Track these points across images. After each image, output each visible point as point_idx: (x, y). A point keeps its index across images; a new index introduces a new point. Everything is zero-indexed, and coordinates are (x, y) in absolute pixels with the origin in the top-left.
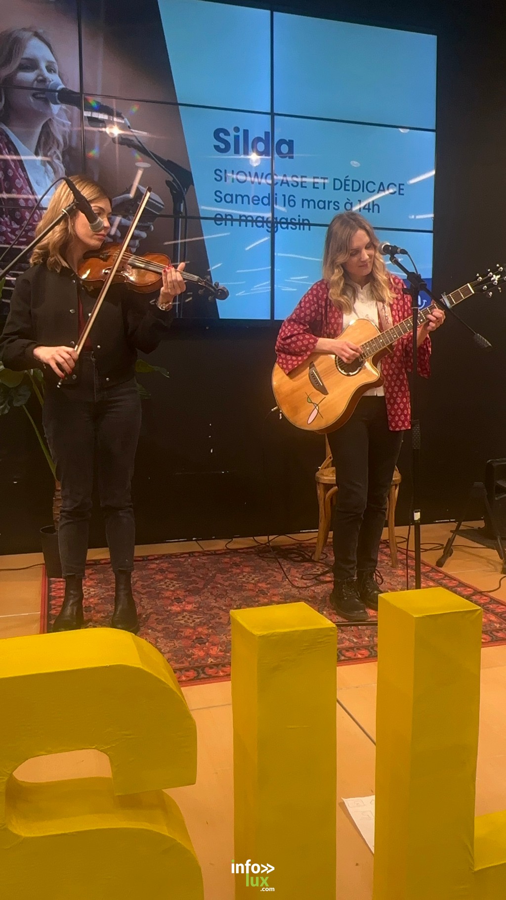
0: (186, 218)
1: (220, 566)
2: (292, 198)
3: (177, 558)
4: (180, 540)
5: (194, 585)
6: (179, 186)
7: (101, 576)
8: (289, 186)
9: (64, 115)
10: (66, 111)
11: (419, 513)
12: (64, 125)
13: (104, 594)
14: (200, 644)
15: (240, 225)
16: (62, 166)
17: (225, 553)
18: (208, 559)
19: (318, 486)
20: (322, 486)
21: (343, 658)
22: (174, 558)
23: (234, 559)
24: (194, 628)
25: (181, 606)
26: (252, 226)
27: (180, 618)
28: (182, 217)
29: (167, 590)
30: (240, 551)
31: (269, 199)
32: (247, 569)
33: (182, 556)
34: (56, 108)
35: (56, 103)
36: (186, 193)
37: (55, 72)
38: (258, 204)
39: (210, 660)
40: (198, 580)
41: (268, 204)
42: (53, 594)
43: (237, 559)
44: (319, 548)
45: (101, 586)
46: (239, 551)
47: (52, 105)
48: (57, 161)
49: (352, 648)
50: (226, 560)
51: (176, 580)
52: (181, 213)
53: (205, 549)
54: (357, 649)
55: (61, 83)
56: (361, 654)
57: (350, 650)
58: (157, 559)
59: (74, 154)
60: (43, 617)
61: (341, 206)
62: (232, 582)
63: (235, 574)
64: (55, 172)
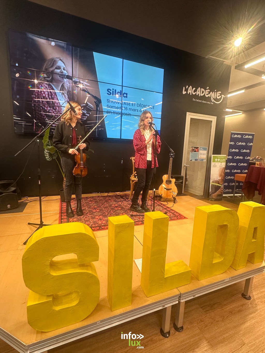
1: (106, 200)
2: (126, 108)
4: (96, 193)
5: (99, 205)
6: (98, 103)
8: (126, 105)
9: (68, 82)
10: (68, 81)
11: (155, 189)
12: (68, 85)
14: (100, 220)
15: (113, 114)
16: (67, 95)
18: (103, 198)
19: (131, 181)
21: (135, 224)
22: (94, 198)
24: (99, 216)
25: (96, 210)
26: (116, 114)
27: (95, 213)
29: (92, 206)
32: (112, 201)
33: (96, 197)
34: (65, 80)
35: (66, 79)
36: (99, 105)
37: (65, 70)
38: (118, 109)
39: (103, 224)
40: (100, 203)
41: (121, 109)
42: (63, 207)
43: (110, 198)
44: (130, 196)
46: (110, 196)
47: (64, 79)
48: (65, 94)
49: (138, 221)
50: (107, 198)
51: (94, 203)
52: (98, 110)
53: (102, 195)
55: (67, 73)
56: (140, 223)
58: (90, 198)
59: (70, 92)
60: (60, 213)
61: (139, 111)
62: (108, 204)
63: (109, 202)
64: (65, 97)
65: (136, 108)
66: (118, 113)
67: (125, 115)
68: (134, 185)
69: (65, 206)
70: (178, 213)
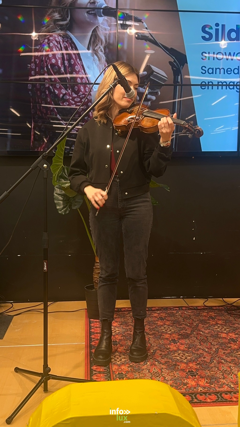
0: (182, 85)
1: (201, 318)
3: (171, 310)
4: (172, 297)
5: (184, 331)
6: (178, 65)
7: (122, 320)
9: (106, 23)
10: (107, 21)
12: (105, 30)
13: (125, 333)
14: (192, 376)
15: (218, 89)
16: (104, 56)
17: (204, 309)
18: (192, 312)
22: (169, 310)
23: (211, 313)
24: (187, 363)
25: (177, 346)
26: (226, 89)
27: (176, 355)
28: (179, 85)
29: (166, 333)
30: (214, 308)
32: (220, 322)
33: (174, 309)
34: (101, 19)
35: (101, 16)
36: (182, 69)
38: (231, 73)
40: (187, 327)
41: (238, 73)
42: (92, 330)
43: (212, 314)
45: (123, 327)
46: (213, 308)
47: (98, 17)
48: (100, 53)
50: (205, 314)
51: (171, 326)
52: (178, 82)
53: (190, 305)
55: (104, 3)
58: (158, 310)
59: (111, 47)
60: (86, 347)
62: (210, 331)
63: (212, 325)
64: (99, 60)
66: (231, 85)
69: (99, 330)
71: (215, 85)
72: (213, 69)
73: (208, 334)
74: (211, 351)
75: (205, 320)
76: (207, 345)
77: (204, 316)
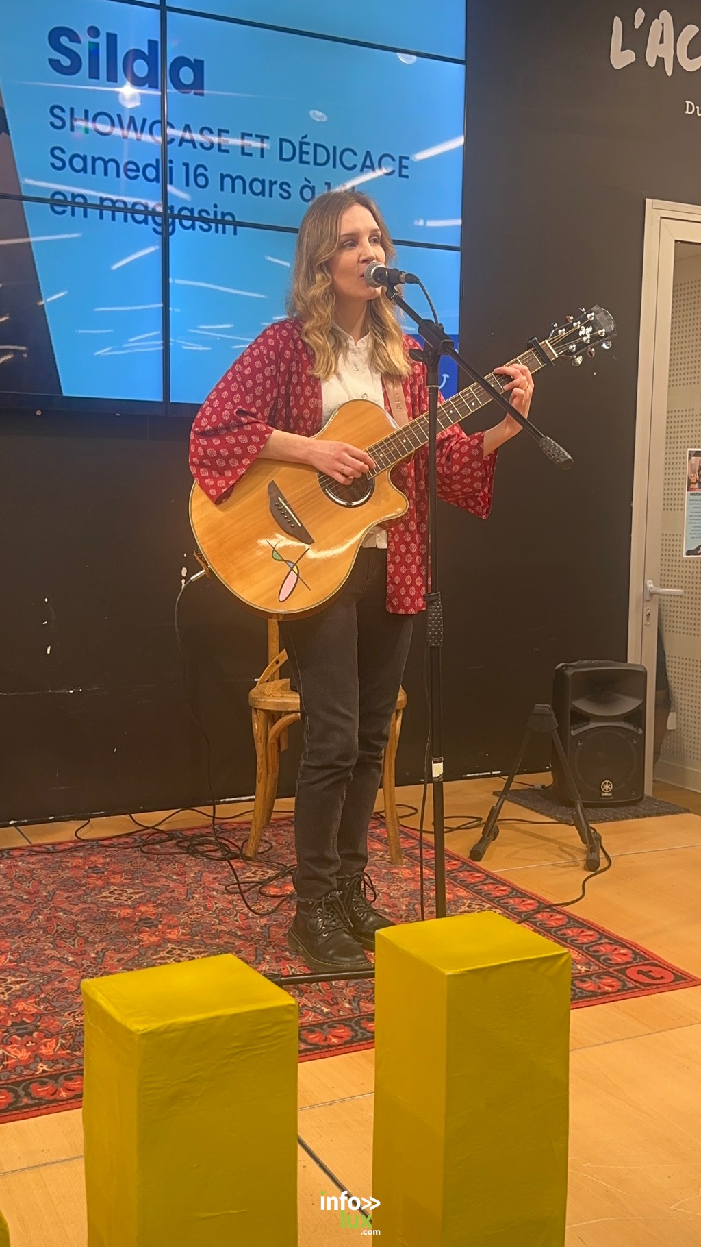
1: (65, 874)
2: (200, 170)
5: (11, 916)
8: (195, 147)
11: (442, 763)
14: (21, 1036)
15: (101, 217)
17: (75, 849)
18: (40, 861)
19: (254, 716)
20: (262, 715)
21: (303, 1046)
23: (93, 858)
24: (8, 1004)
26: (126, 220)
30: (105, 843)
31: (157, 168)
32: (118, 879)
38: (136, 177)
39: (41, 1068)
41: (157, 179)
43: (98, 860)
44: (253, 833)
46: (100, 842)
49: (320, 1025)
50: (76, 862)
53: (34, 843)
54: (329, 1027)
56: (338, 1037)
57: (316, 1029)
61: (295, 191)
62: (87, 906)
63: (93, 889)
65: (273, 170)
66: (139, 212)
67: (193, 227)
68: (284, 747)
70: (623, 946)
71: (94, 206)
72: (84, 159)
73: (79, 915)
74: (83, 959)
75: (75, 878)
76: (73, 945)
77: (75, 867)
